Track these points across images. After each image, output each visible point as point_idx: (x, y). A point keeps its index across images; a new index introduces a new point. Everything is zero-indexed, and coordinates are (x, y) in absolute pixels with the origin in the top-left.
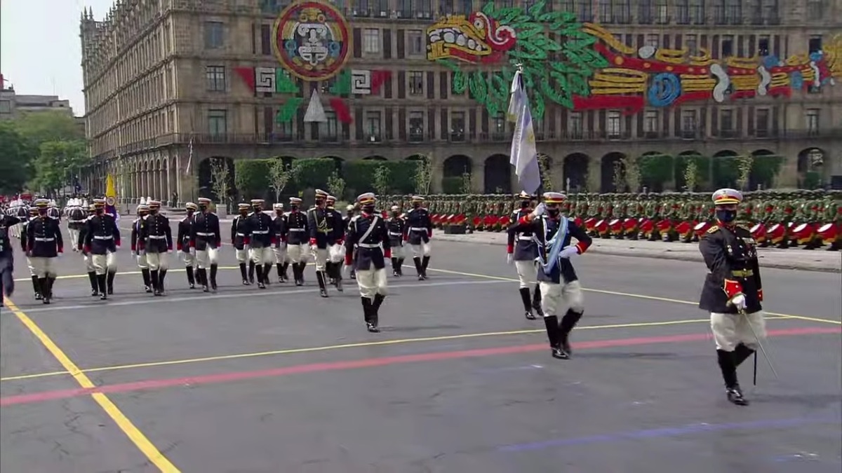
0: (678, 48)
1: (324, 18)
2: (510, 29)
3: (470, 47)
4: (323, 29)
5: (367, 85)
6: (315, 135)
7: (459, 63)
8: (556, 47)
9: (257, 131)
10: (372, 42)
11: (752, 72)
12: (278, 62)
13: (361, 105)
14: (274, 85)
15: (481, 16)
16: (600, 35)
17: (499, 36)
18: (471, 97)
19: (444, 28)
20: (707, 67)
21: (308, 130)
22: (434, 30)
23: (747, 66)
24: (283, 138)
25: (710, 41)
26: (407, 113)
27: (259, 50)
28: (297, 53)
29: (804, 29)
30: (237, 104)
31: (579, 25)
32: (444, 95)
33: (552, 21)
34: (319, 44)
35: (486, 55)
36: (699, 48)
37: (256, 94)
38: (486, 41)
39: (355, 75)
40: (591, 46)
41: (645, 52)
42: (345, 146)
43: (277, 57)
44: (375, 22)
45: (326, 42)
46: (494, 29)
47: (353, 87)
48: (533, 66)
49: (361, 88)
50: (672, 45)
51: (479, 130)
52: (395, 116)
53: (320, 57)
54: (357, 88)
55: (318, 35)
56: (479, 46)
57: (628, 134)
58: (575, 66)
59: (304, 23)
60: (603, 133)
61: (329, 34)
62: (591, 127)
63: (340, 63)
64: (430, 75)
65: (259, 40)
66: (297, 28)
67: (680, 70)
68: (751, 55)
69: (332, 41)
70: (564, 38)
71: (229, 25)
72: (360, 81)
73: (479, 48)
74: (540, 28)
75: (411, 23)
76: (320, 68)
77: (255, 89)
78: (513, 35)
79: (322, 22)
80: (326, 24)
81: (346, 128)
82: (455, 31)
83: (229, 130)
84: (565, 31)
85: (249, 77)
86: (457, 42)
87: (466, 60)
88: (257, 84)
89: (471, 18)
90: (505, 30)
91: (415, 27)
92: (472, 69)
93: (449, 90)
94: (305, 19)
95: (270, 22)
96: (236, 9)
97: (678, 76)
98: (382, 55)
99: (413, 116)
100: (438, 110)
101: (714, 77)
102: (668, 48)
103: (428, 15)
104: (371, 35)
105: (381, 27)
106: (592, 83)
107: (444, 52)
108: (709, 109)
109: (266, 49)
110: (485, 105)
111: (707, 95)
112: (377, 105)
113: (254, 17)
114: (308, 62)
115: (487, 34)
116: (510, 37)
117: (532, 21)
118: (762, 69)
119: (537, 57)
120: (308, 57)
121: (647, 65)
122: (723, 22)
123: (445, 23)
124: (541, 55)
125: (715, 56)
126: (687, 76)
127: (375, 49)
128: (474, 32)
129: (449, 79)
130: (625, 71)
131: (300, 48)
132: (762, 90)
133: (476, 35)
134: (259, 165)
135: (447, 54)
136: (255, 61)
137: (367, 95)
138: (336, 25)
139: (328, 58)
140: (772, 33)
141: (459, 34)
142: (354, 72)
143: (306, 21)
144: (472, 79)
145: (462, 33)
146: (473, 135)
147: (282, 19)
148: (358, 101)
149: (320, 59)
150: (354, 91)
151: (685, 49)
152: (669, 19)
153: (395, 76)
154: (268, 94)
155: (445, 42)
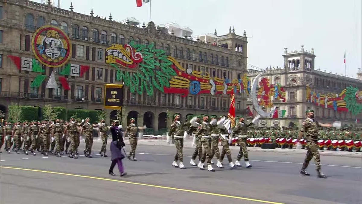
0: (199, 71)
1: (59, 37)
2: (140, 54)
3: (124, 59)
4: (58, 42)
5: (78, 72)
6: (51, 95)
7: (119, 66)
8: (158, 64)
9: (19, 91)
10: (80, 52)
11: (222, 84)
12: (34, 56)
13: (74, 81)
14: (31, 67)
15: (129, 46)
16: (174, 62)
17: (136, 56)
19: (113, 49)
20: (209, 80)
21: (47, 92)
22: (109, 50)
23: (220, 82)
24: (33, 96)
25: (209, 70)
26: (95, 88)
27: (24, 47)
28: (45, 53)
29: (236, 70)
30: (10, 75)
31: (166, 56)
32: (112, 81)
33: (156, 53)
34: (56, 49)
35: (130, 64)
36: (206, 72)
37: (20, 71)
38: (131, 57)
39: (72, 67)
40: (170, 66)
41: (189, 71)
42: (66, 102)
43: (33, 53)
44: (82, 42)
45: (60, 49)
46: (134, 53)
47: (71, 73)
48: (149, 72)
49: (75, 73)
50: (197, 69)
51: (126, 99)
52: (90, 89)
53: (56, 55)
54: (73, 73)
55: (56, 44)
56: (128, 60)
57: (182, 106)
58: (165, 74)
59: (48, 37)
60: (174, 105)
61: (61, 45)
62: (169, 101)
63: (66, 60)
64: (106, 70)
65: (24, 43)
66: (45, 39)
67: (200, 80)
68: (221, 78)
69: (62, 48)
70: (160, 61)
71: (6, 32)
72: (75, 70)
73: (128, 61)
74: (152, 55)
75: (99, 45)
76: (56, 61)
77: (21, 69)
78: (142, 57)
79: (57, 38)
80: (60, 39)
81: (66, 93)
82: (118, 52)
83: (3, 89)
84: (161, 58)
85: (17, 61)
86: (119, 56)
87: (122, 65)
88: (22, 66)
89: (125, 46)
90: (139, 54)
91: (101, 47)
92: (124, 70)
93: (114, 79)
94: (49, 35)
95: (30, 34)
96: (12, 24)
97: (199, 82)
98: (85, 58)
99: (98, 89)
101: (211, 84)
102: (196, 71)
103: (105, 43)
104: (80, 48)
105: (86, 45)
106: (171, 82)
107: (113, 60)
108: (209, 97)
109: (27, 48)
110: (129, 87)
111: (209, 91)
112: (82, 83)
113: (21, 30)
114: (50, 58)
115: (131, 55)
116: (140, 57)
117: (149, 52)
118: (225, 84)
119: (151, 68)
120: (50, 55)
121: (189, 77)
122: (213, 63)
123: (114, 47)
124: (153, 67)
125: (211, 76)
126: (203, 83)
127: (81, 55)
128: (126, 53)
129: (114, 73)
130: (182, 78)
131: (46, 50)
132: (225, 92)
133: (127, 55)
135: (114, 61)
136: (21, 54)
137: (77, 77)
138: (65, 41)
139: (60, 56)
140: (227, 70)
141: (120, 53)
142: (72, 65)
143: (50, 36)
144: (125, 75)
145: (121, 53)
147: (37, 33)
148: (73, 79)
149: (56, 57)
150: (72, 75)
151: (202, 72)
152: (196, 59)
153: (91, 69)
154: (27, 72)
155: (114, 56)
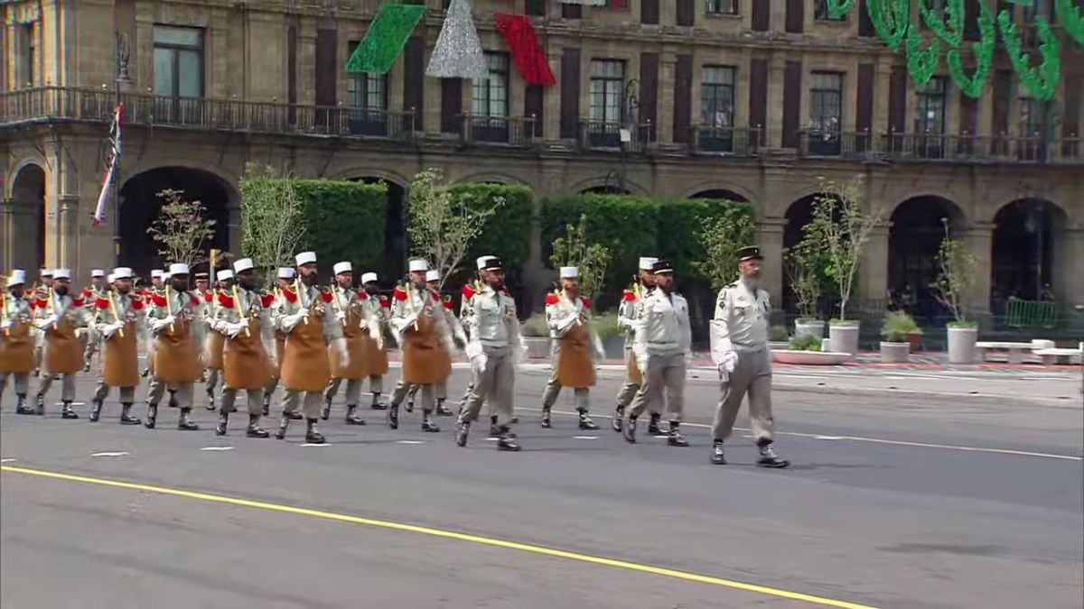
6: (452, 116)
9: (292, 96)
13: (577, 37)
18: (867, 28)
21: (433, 102)
24: (363, 124)
26: (696, 67)
30: (241, 12)
32: (794, 24)
42: (535, 156)
51: (880, 126)
52: (666, 74)
81: (534, 104)
83: (214, 90)
93: (809, 7)
99: (711, 76)
100: (779, 62)
110: (902, 56)
112: (621, 40)
134: (327, 195)
137: (596, 8)
146: (862, 142)
148: (572, 24)
